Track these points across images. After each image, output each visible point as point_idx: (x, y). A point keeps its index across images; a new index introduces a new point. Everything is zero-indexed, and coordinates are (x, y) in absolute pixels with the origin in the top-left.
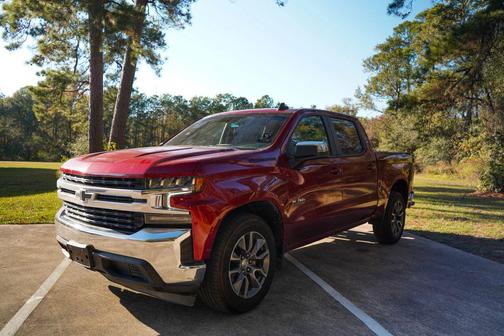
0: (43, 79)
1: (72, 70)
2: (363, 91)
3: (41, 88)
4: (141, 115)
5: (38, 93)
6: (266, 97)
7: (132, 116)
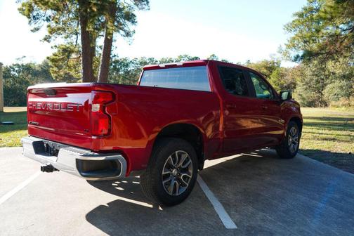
0: (56, 51)
1: (75, 44)
2: (284, 48)
3: (55, 57)
4: (127, 72)
5: (53, 60)
6: (213, 55)
7: (120, 73)
